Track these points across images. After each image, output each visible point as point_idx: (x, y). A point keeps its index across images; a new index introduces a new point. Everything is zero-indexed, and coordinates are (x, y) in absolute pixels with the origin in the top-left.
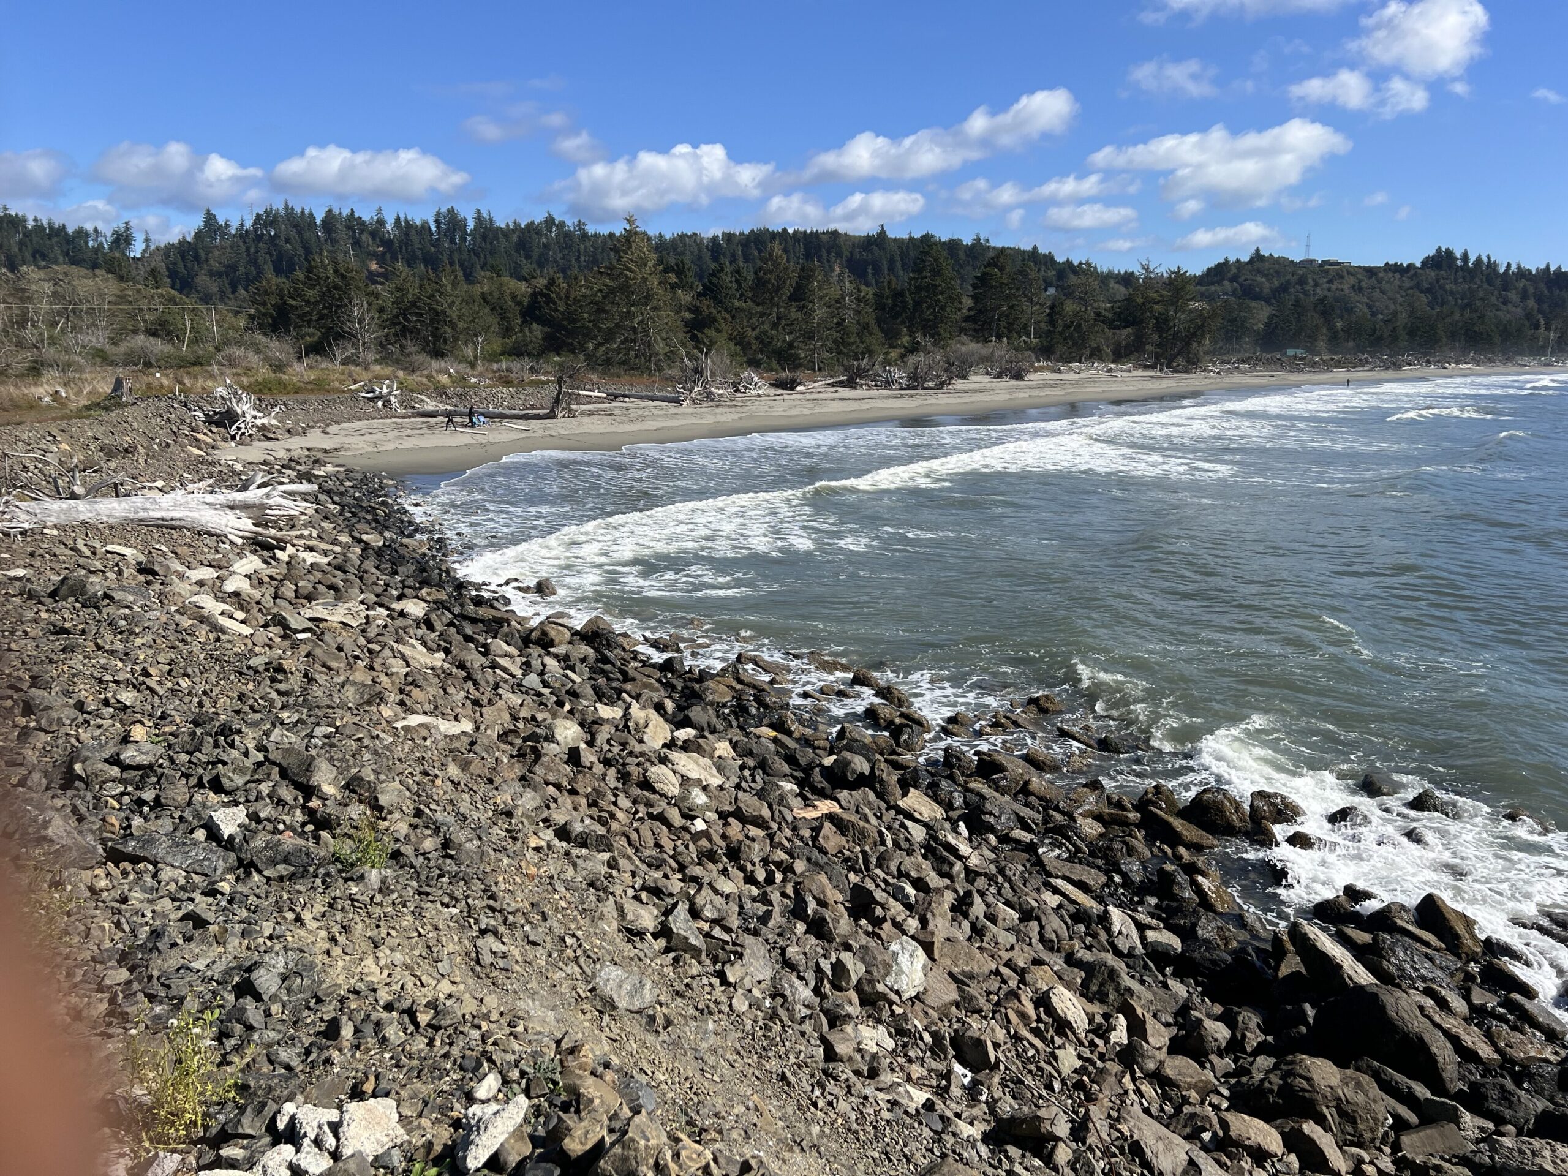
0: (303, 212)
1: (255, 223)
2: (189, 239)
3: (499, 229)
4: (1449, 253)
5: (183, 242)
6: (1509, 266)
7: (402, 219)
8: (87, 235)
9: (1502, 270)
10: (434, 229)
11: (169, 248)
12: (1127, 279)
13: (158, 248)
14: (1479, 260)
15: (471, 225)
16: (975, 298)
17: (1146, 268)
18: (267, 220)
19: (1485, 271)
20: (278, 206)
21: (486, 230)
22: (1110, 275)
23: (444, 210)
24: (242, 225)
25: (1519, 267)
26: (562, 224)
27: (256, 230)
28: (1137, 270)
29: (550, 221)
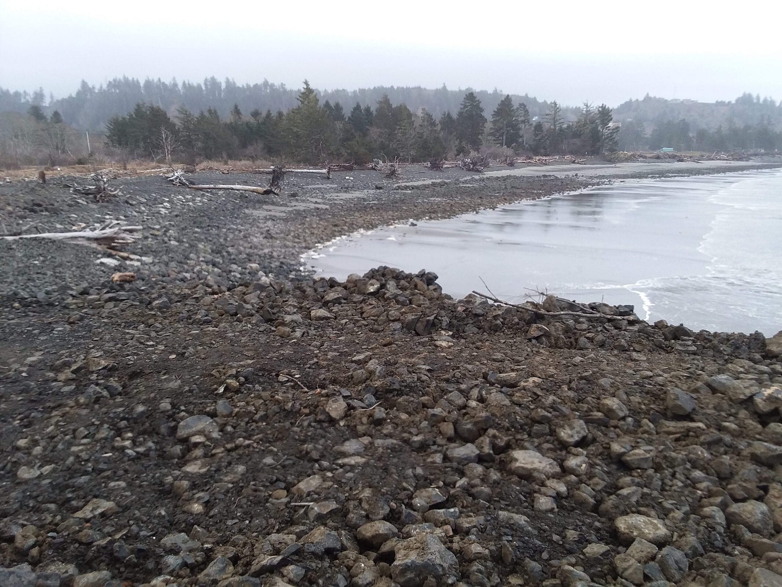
0: (133, 80)
1: (108, 86)
2: (74, 95)
3: (239, 88)
4: (750, 95)
5: (70, 97)
7: (187, 82)
8: (20, 94)
9: (778, 104)
10: (204, 88)
11: (63, 100)
12: (577, 110)
13: (58, 101)
14: (765, 100)
15: (223, 86)
16: (494, 122)
17: (587, 106)
18: (114, 84)
19: (769, 104)
20: (120, 77)
21: (231, 87)
22: (567, 110)
23: (209, 78)
24: (101, 87)
26: (272, 86)
27: (109, 90)
28: (582, 106)
29: (266, 84)
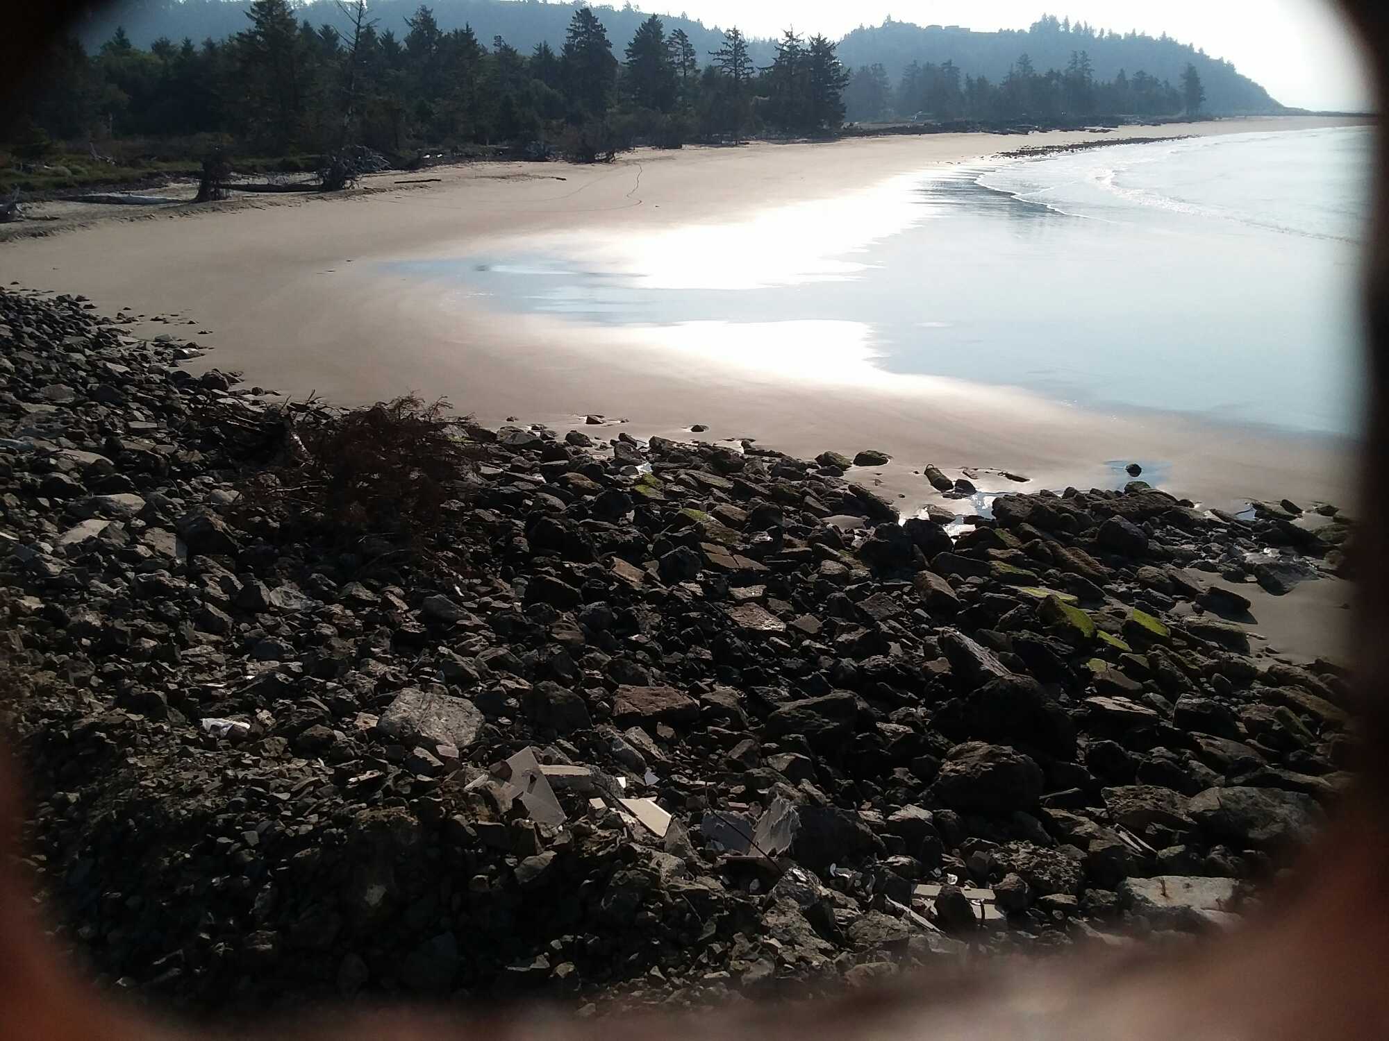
4: (1053, 19)
6: (1102, 32)
9: (1096, 35)
14: (1078, 26)
17: (789, 35)
19: (1083, 34)
25: (1110, 33)
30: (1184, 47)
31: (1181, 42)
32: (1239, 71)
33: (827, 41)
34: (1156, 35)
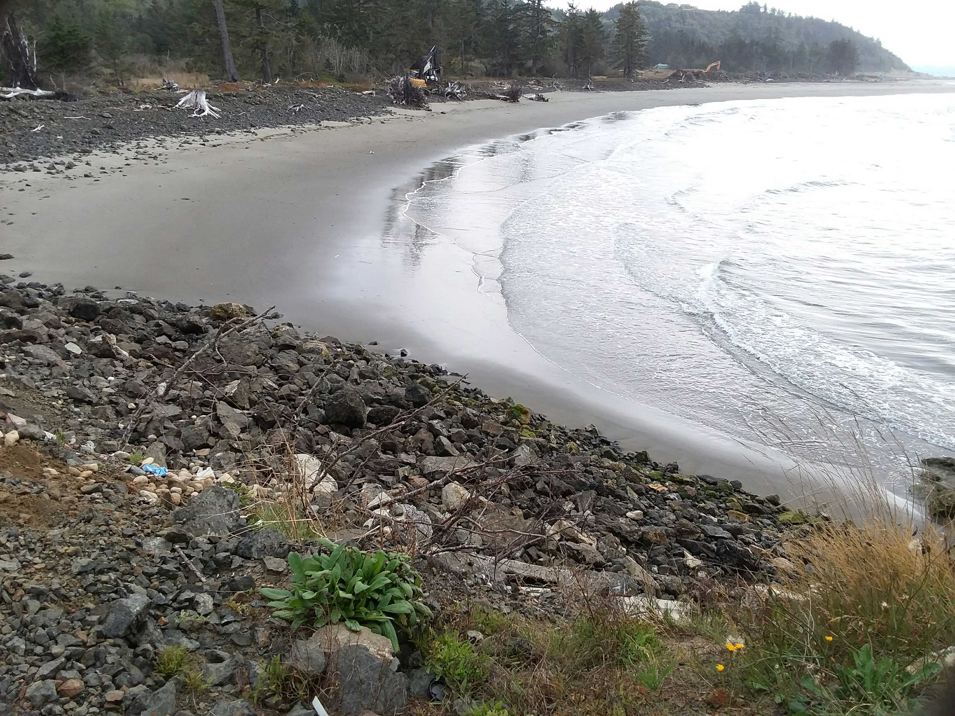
4: (756, 3)
6: (790, 14)
9: (786, 16)
14: (773, 10)
17: (572, 7)
19: (777, 15)
25: (796, 15)
30: (846, 28)
31: (844, 24)
32: (884, 46)
33: (597, 11)
34: (828, 19)
